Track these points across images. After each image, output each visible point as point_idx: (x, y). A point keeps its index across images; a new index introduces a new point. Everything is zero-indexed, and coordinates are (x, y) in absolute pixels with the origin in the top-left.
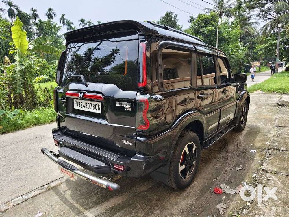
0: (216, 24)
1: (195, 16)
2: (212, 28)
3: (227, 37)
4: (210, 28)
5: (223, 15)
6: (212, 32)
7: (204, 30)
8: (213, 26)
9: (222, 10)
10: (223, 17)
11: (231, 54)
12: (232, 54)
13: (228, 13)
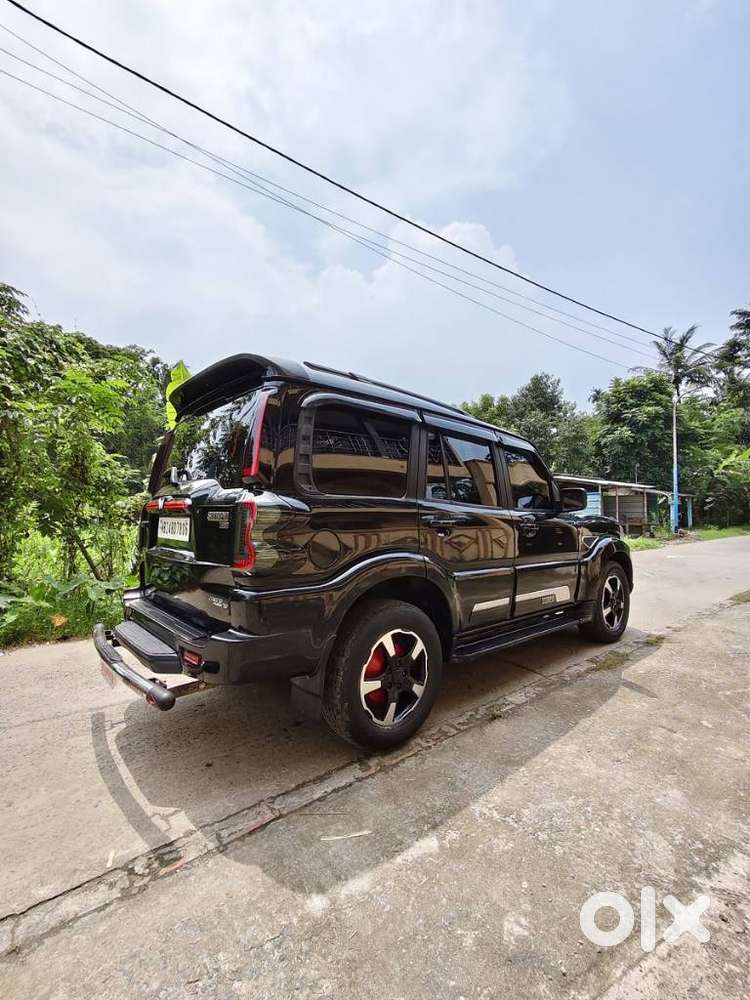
0: (668, 398)
1: (606, 389)
2: (657, 408)
3: (702, 431)
4: (650, 409)
5: (684, 381)
6: (657, 416)
7: (633, 412)
8: (658, 403)
9: (680, 371)
10: (682, 387)
11: (715, 472)
12: (718, 474)
13: (699, 378)
